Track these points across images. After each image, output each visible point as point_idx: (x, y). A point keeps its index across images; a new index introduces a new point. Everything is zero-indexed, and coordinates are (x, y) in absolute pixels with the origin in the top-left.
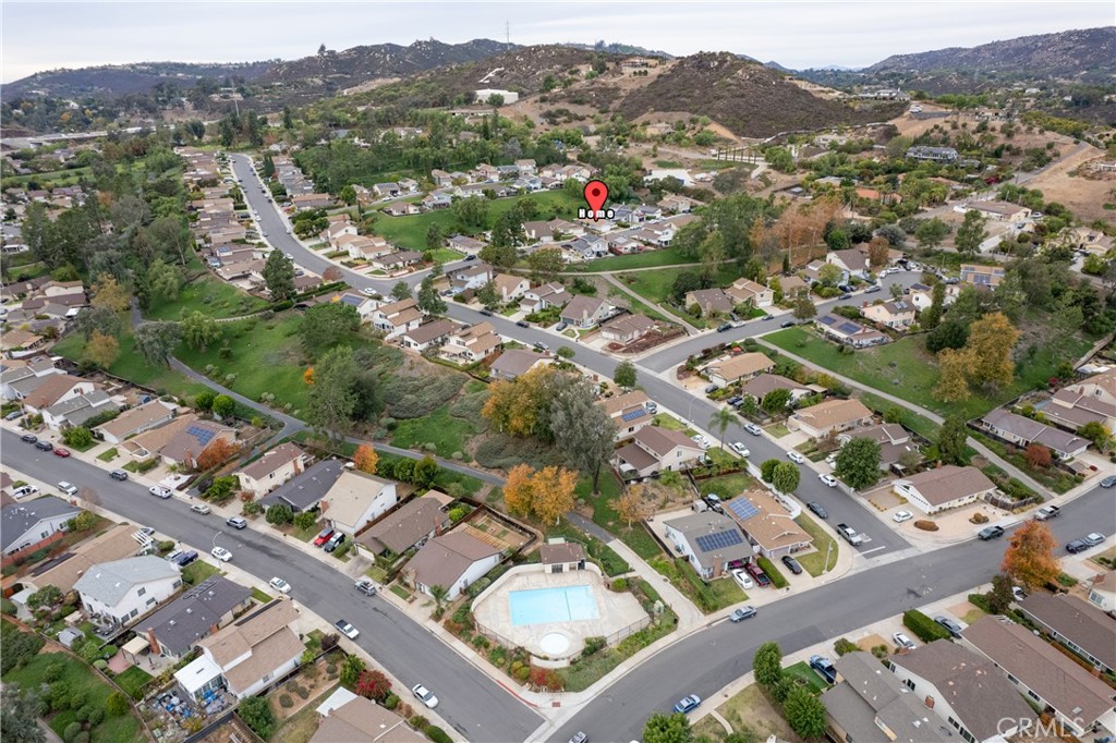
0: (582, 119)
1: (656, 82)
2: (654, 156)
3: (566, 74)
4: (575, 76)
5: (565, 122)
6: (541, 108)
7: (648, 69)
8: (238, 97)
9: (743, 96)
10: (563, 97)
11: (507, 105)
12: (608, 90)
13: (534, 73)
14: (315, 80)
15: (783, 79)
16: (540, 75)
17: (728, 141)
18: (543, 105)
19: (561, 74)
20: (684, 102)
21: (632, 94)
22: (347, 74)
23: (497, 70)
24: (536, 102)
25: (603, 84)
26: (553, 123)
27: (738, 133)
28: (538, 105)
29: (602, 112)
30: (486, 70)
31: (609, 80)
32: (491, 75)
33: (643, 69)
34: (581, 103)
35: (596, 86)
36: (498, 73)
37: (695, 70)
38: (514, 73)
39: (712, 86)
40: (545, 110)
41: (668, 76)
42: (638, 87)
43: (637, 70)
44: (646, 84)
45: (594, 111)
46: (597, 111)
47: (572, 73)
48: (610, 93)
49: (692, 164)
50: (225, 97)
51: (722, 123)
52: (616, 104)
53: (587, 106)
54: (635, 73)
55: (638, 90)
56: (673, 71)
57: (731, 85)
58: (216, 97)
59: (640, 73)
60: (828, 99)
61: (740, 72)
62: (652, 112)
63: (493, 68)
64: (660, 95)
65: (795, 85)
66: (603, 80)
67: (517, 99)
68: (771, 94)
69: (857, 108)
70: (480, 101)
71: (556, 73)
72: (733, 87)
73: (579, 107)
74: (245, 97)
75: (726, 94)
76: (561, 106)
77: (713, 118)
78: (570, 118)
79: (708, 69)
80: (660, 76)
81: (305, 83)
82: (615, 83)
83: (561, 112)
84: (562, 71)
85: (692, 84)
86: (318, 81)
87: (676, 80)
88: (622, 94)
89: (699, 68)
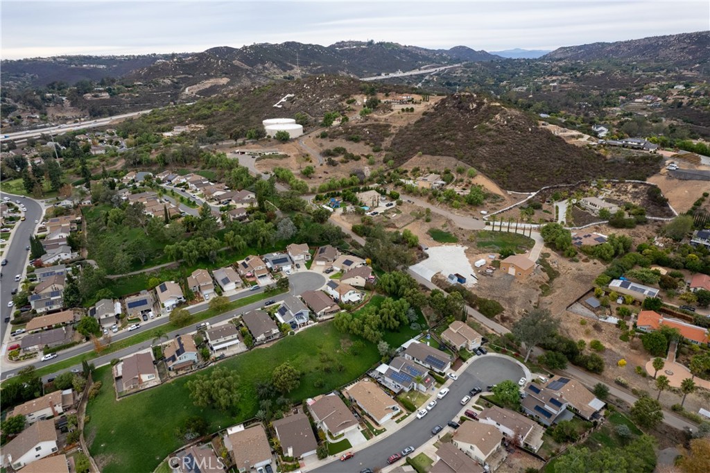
0: (357, 159)
1: (422, 120)
2: (428, 221)
3: (344, 103)
4: (352, 106)
5: (342, 162)
6: (321, 145)
7: (413, 106)
8: (106, 95)
9: (503, 143)
10: (341, 134)
11: (293, 140)
12: (380, 126)
13: (318, 101)
14: (165, 81)
15: (538, 125)
16: (322, 104)
17: (495, 197)
18: (324, 141)
19: (340, 104)
20: (449, 145)
21: (402, 132)
22: (190, 75)
23: (289, 95)
24: (317, 137)
25: (376, 120)
26: (332, 163)
27: (504, 186)
28: (320, 140)
29: (375, 151)
30: (280, 95)
31: (379, 116)
32: (283, 100)
33: (410, 106)
34: (356, 140)
35: (369, 122)
36: (289, 99)
37: (457, 109)
38: (302, 100)
39: (473, 130)
40: (325, 148)
41: (432, 114)
42: (405, 124)
43: (405, 107)
44: (413, 121)
45: (367, 150)
46: (371, 149)
47: (349, 102)
48: (381, 130)
49: (467, 237)
50: (96, 96)
51: (489, 175)
52: (387, 142)
53: (362, 144)
54: (403, 110)
55: (406, 127)
56: (436, 109)
57: (490, 130)
58: (88, 96)
59: (407, 110)
60: (580, 146)
61: (498, 116)
62: (420, 156)
63: (286, 94)
64: (426, 136)
65: (549, 131)
66: (375, 116)
67: (301, 133)
68: (529, 141)
69: (609, 156)
70: (269, 137)
71: (336, 102)
72: (492, 133)
73: (356, 145)
74: (111, 95)
75: (487, 139)
76: (340, 143)
77: (479, 168)
78: (346, 157)
79: (468, 110)
80: (425, 114)
81: (158, 84)
82: (386, 120)
83: (339, 151)
84: (341, 100)
85: (455, 126)
86: (168, 81)
87: (439, 120)
88: (393, 131)
89: (460, 108)
